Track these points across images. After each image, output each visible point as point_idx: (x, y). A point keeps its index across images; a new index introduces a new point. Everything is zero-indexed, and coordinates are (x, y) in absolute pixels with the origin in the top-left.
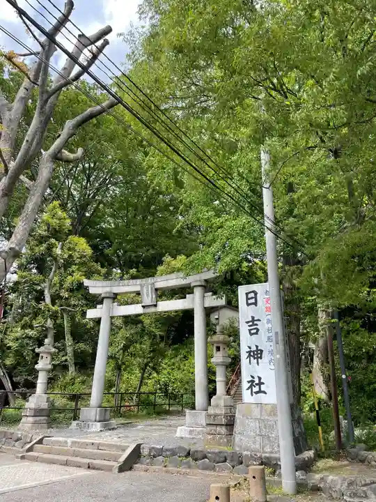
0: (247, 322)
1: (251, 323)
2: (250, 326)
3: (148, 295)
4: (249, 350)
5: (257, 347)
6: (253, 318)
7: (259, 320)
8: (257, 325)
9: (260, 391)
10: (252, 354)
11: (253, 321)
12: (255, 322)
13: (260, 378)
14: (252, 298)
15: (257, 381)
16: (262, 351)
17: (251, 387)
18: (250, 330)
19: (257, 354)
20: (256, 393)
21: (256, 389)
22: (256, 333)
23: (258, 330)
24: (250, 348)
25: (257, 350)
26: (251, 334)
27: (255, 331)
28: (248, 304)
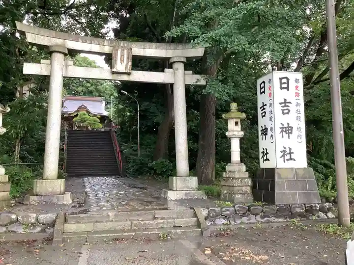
0: (281, 104)
1: (283, 105)
2: (283, 107)
3: (122, 61)
4: (282, 126)
5: (288, 124)
6: (285, 100)
7: (290, 103)
8: (288, 106)
9: (291, 159)
10: (284, 130)
11: (285, 103)
12: (287, 104)
13: (290, 149)
14: (284, 83)
15: (288, 151)
16: (292, 128)
17: (283, 156)
18: (283, 110)
19: (288, 130)
20: (288, 160)
21: (288, 157)
22: (288, 113)
23: (289, 111)
24: (283, 125)
25: (289, 127)
26: (284, 114)
27: (286, 111)
28: (282, 88)
